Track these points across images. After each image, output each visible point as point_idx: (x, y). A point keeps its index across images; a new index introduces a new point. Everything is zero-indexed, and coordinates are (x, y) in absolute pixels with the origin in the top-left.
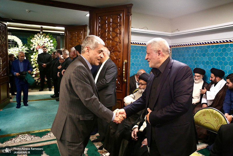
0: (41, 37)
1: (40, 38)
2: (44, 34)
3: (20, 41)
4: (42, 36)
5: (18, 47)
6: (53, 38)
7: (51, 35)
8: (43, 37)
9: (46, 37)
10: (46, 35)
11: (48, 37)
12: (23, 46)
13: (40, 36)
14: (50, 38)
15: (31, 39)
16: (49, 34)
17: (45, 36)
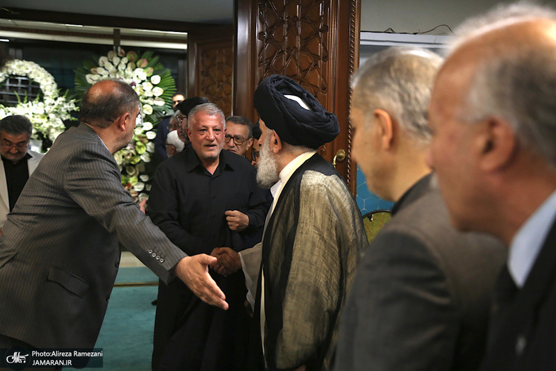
0: (122, 67)
1: (117, 68)
2: (131, 55)
3: (50, 79)
4: (125, 60)
5: (42, 100)
6: (161, 67)
7: (156, 59)
8: (126, 65)
9: (138, 63)
10: (139, 58)
11: (145, 64)
12: (61, 95)
13: (116, 60)
14: (153, 66)
15: (89, 72)
16: (148, 53)
17: (136, 63)
